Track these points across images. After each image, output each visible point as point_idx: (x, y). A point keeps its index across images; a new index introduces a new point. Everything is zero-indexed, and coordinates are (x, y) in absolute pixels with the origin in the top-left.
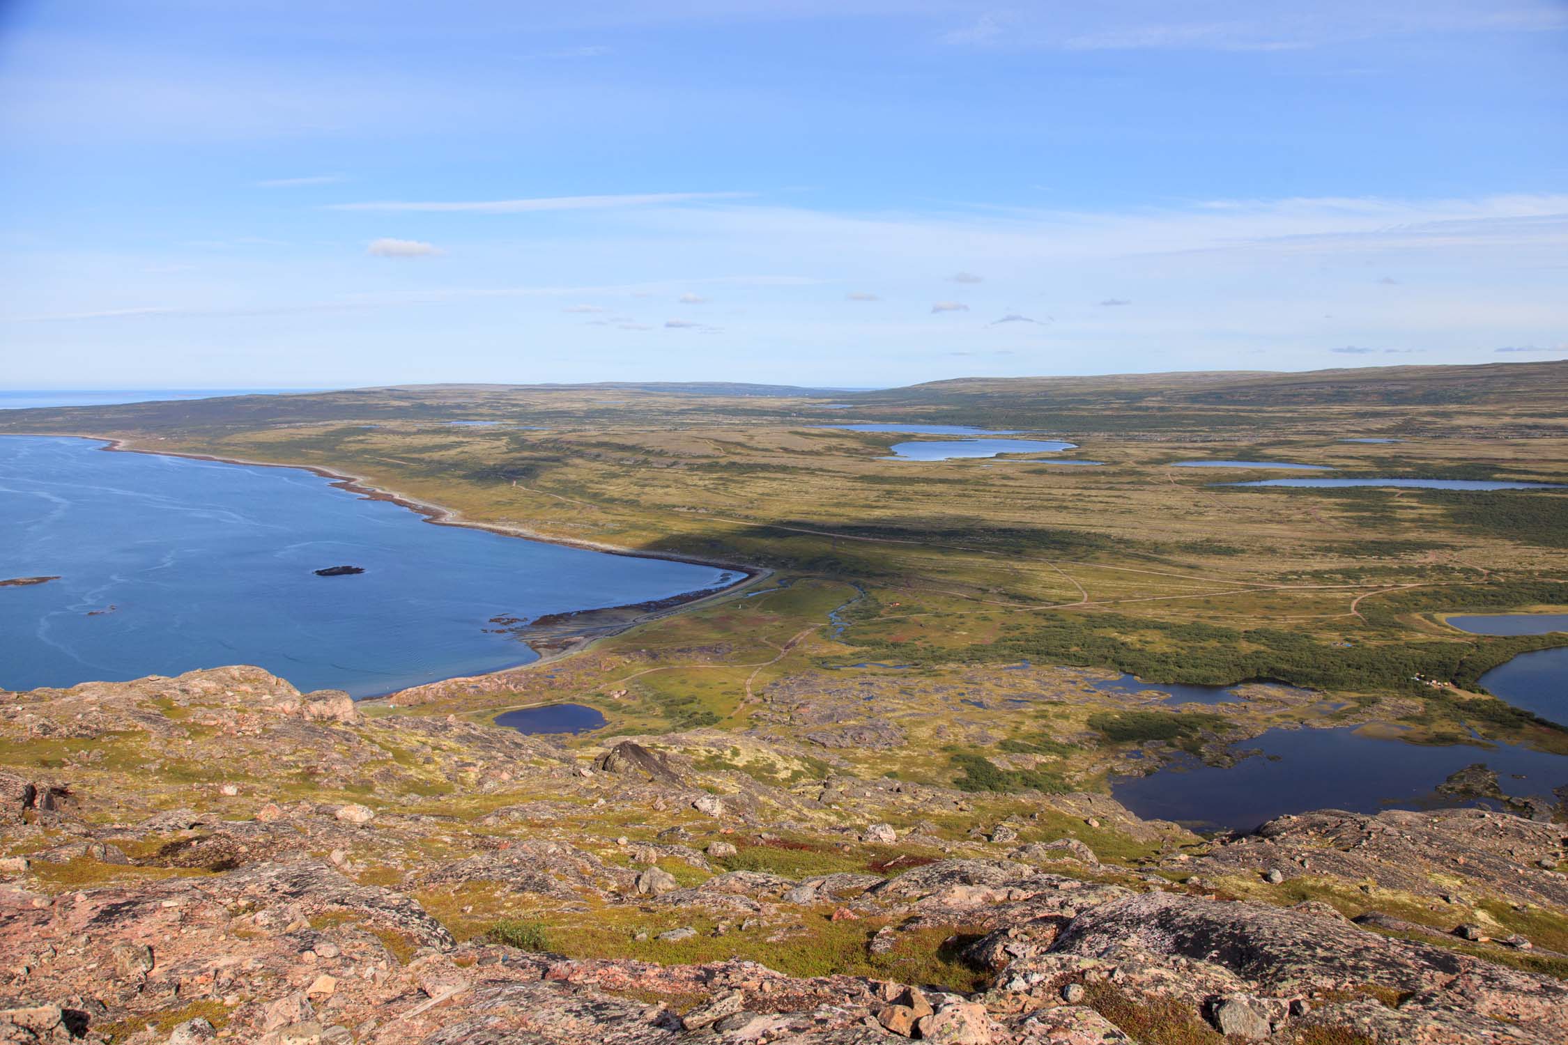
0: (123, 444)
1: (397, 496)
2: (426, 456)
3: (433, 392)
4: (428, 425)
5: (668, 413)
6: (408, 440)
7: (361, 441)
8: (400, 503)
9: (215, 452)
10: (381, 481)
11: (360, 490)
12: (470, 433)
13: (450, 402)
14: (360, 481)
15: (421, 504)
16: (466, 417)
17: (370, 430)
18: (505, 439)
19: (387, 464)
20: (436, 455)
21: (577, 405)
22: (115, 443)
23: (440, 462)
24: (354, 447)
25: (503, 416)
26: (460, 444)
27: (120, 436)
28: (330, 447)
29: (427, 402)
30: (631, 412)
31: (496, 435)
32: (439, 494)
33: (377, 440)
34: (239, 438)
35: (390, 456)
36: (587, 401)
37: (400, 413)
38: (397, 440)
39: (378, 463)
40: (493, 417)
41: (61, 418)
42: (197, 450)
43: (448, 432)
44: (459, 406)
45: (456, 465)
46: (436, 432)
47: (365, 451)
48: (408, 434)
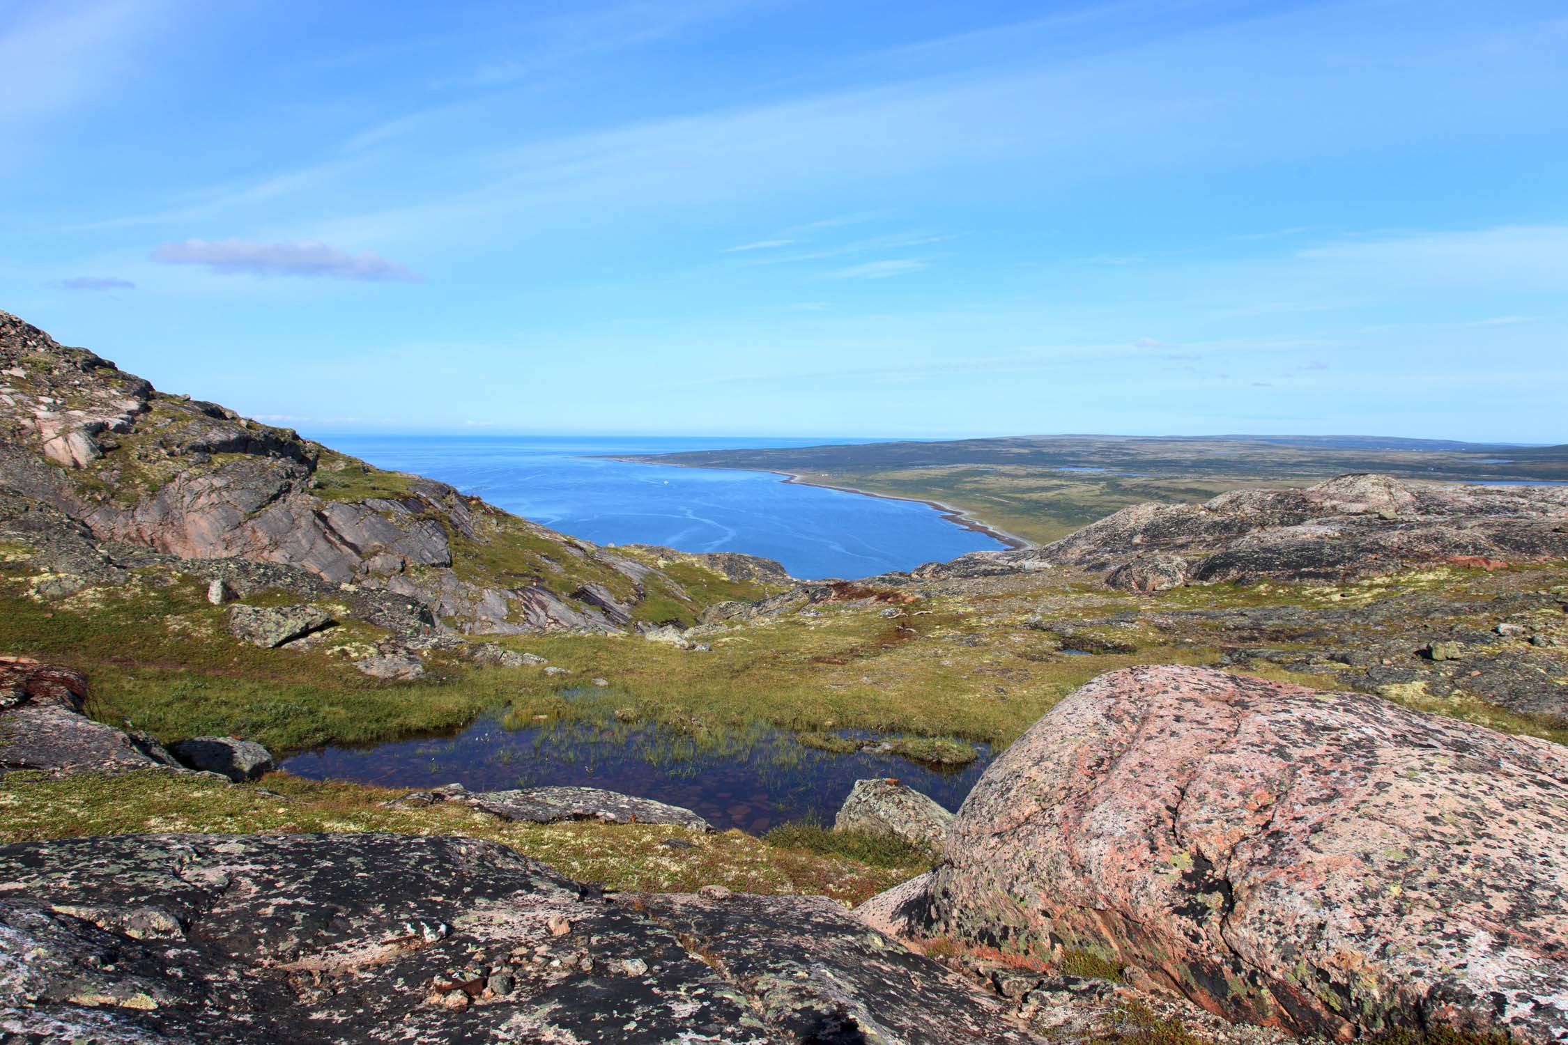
0: (798, 477)
1: (991, 529)
2: (1026, 496)
3: (1053, 441)
4: (1039, 470)
5: (1281, 465)
6: (1016, 482)
7: (976, 482)
8: (991, 535)
9: (860, 486)
10: (983, 515)
11: (962, 522)
12: (1072, 478)
13: (1065, 450)
14: (966, 515)
15: (1008, 536)
16: (1076, 464)
17: (987, 472)
18: (1102, 484)
19: (992, 502)
20: (1035, 496)
21: (1188, 456)
22: (792, 478)
23: (1037, 502)
24: (969, 486)
25: (1112, 464)
26: (1059, 487)
27: (797, 473)
28: (949, 486)
29: (1045, 450)
30: (1241, 463)
31: (1095, 480)
32: (1027, 529)
33: (992, 482)
34: (882, 476)
35: (998, 495)
36: (1199, 452)
37: (1020, 460)
38: (1006, 482)
39: (985, 501)
40: (1101, 465)
41: (759, 458)
42: (849, 485)
43: (1053, 476)
44: (1073, 454)
45: (1050, 505)
46: (1042, 476)
47: (977, 490)
48: (1016, 477)
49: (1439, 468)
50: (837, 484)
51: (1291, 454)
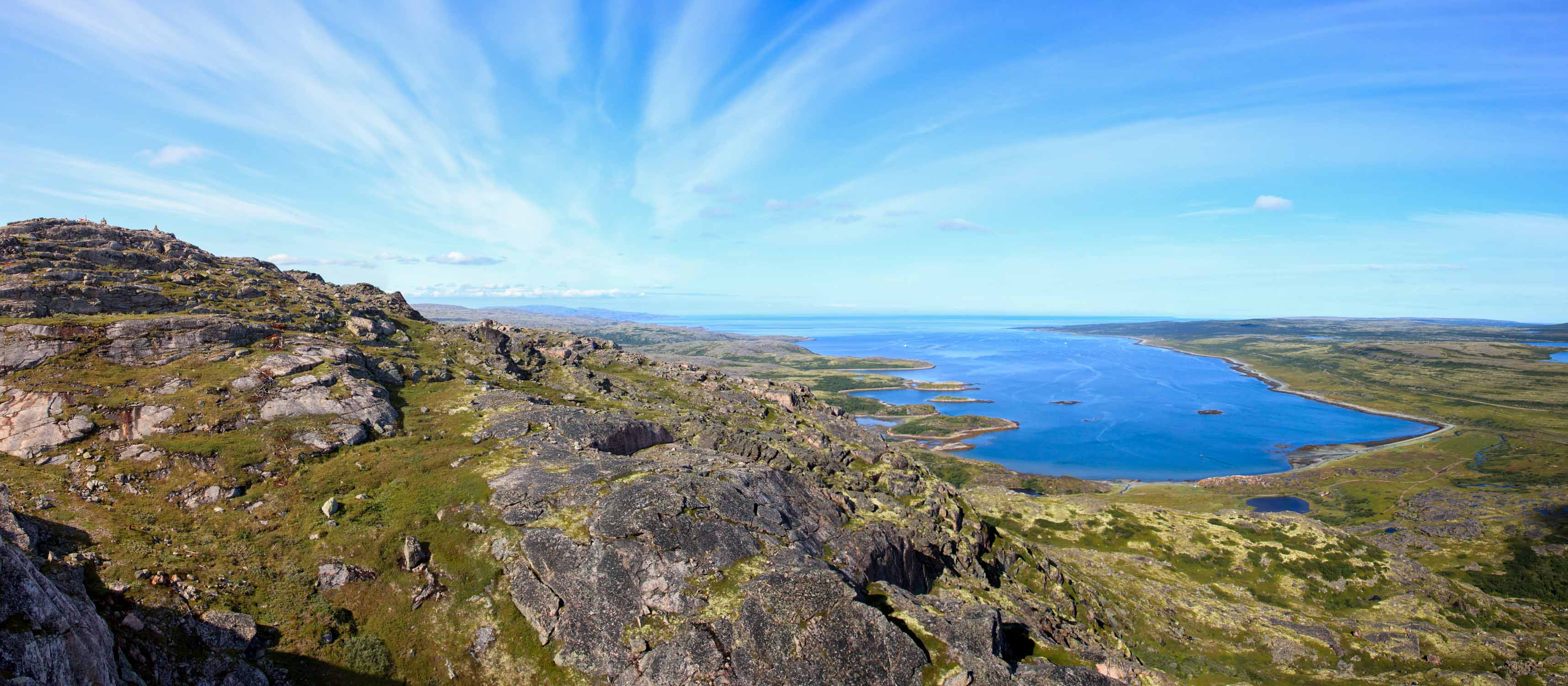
0: (1145, 341)
1: (1260, 375)
2: (1283, 354)
3: (1302, 321)
4: (1293, 338)
5: (1429, 334)
6: (1278, 345)
7: (1253, 345)
8: (1261, 379)
9: (1182, 348)
10: (1257, 366)
11: (1243, 371)
12: (1312, 343)
13: (1310, 326)
14: (1246, 366)
15: (1271, 380)
16: (1315, 334)
17: (1261, 339)
18: (1330, 346)
19: (1262, 358)
20: (1289, 354)
21: (1379, 329)
22: (1141, 341)
23: (1290, 358)
24: (1249, 348)
25: (1336, 334)
26: (1304, 348)
27: (1144, 338)
28: (1238, 349)
29: (1297, 326)
30: (1409, 333)
31: (1325, 344)
32: (1283, 375)
33: (1264, 346)
34: (1195, 342)
35: (1266, 354)
36: (1386, 327)
37: (1282, 332)
38: (1272, 345)
39: (1258, 357)
40: (1330, 334)
43: (1301, 341)
44: (1313, 328)
45: (1298, 359)
46: (1294, 341)
47: (1254, 351)
48: (1279, 342)
49: (1507, 336)
50: (1168, 345)
51: (1434, 327)
